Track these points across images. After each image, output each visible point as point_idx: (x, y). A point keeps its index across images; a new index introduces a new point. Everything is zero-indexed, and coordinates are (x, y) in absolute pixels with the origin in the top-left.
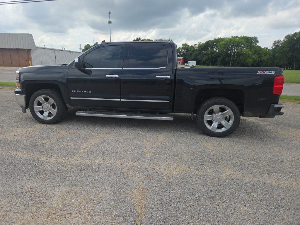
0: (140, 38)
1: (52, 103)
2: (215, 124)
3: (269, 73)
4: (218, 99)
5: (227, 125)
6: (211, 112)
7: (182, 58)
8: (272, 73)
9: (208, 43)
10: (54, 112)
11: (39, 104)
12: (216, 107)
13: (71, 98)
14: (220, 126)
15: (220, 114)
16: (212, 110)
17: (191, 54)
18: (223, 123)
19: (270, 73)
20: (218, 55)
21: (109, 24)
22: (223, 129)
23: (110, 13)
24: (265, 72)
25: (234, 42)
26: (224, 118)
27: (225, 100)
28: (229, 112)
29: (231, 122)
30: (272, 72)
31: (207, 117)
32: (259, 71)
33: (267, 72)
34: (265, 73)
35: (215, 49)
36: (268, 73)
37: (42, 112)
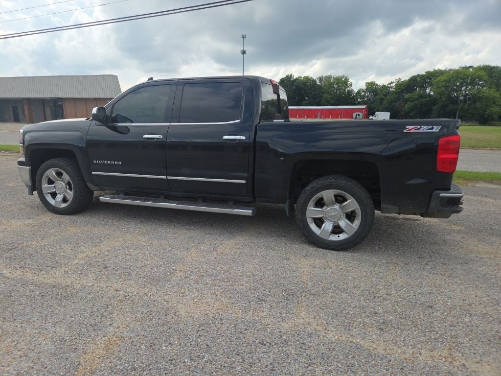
0: (291, 76)
1: (67, 181)
2: (328, 226)
3: (428, 131)
4: (330, 180)
5: (350, 228)
6: (320, 203)
7: (364, 107)
8: (434, 130)
9: (413, 80)
10: (70, 195)
11: (51, 182)
12: (328, 195)
13: (93, 173)
14: (337, 230)
15: (337, 206)
16: (321, 199)
17: (382, 100)
18: (343, 223)
19: (430, 131)
20: (433, 101)
21: (242, 55)
22: (343, 237)
23: (244, 37)
24: (419, 129)
25: (463, 76)
26: (345, 215)
27: (344, 182)
28: (351, 204)
29: (357, 223)
30: (435, 127)
31: (312, 211)
32: (407, 127)
33: (425, 129)
34: (421, 129)
35: (428, 91)
36: (425, 131)
37: (54, 195)
